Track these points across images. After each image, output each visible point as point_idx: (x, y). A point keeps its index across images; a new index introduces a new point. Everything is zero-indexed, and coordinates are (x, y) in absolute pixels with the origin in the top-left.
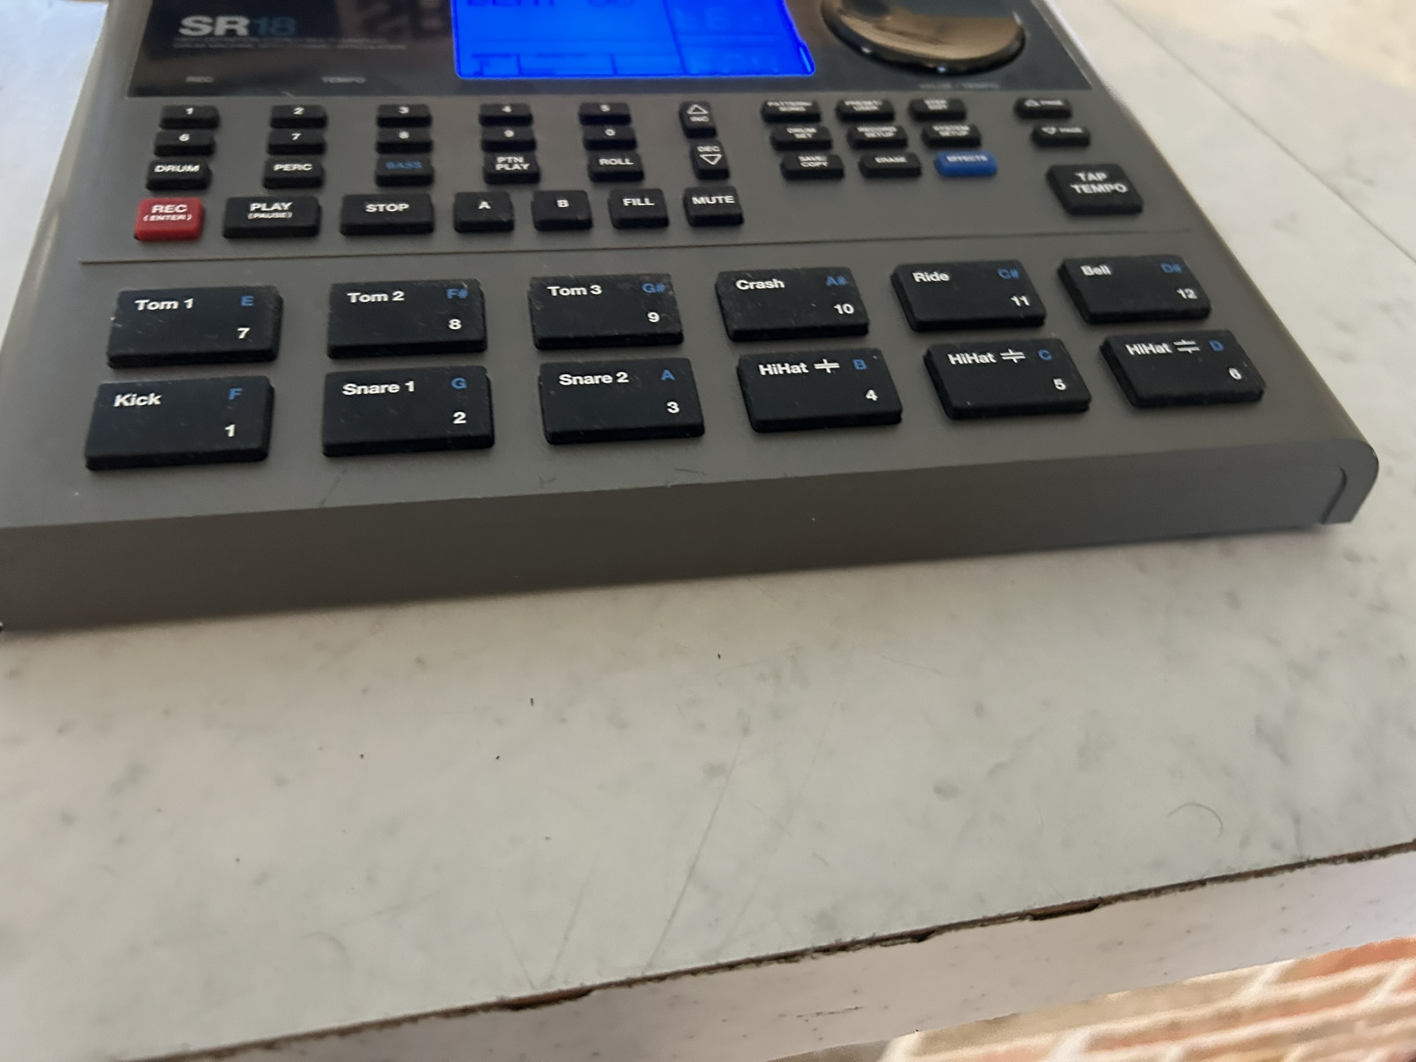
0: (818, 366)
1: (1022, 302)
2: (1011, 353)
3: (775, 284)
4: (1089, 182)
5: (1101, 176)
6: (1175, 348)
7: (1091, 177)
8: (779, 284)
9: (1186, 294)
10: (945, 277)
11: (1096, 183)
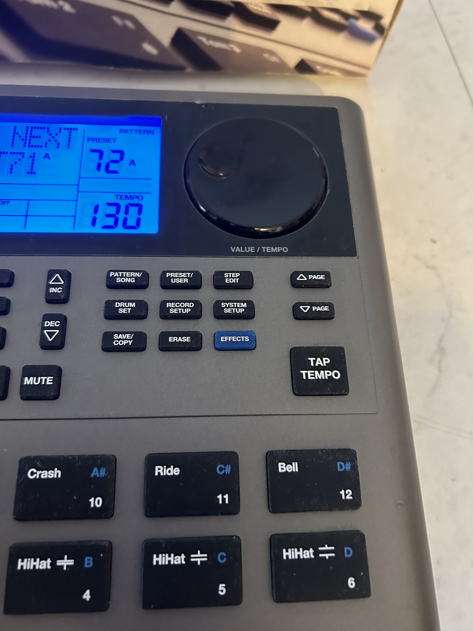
0: (59, 563)
1: (224, 500)
2: (199, 555)
3: (55, 474)
4: (315, 368)
5: (326, 361)
6: (316, 553)
7: (319, 362)
8: (58, 474)
9: (346, 495)
10: (176, 471)
11: (320, 368)
